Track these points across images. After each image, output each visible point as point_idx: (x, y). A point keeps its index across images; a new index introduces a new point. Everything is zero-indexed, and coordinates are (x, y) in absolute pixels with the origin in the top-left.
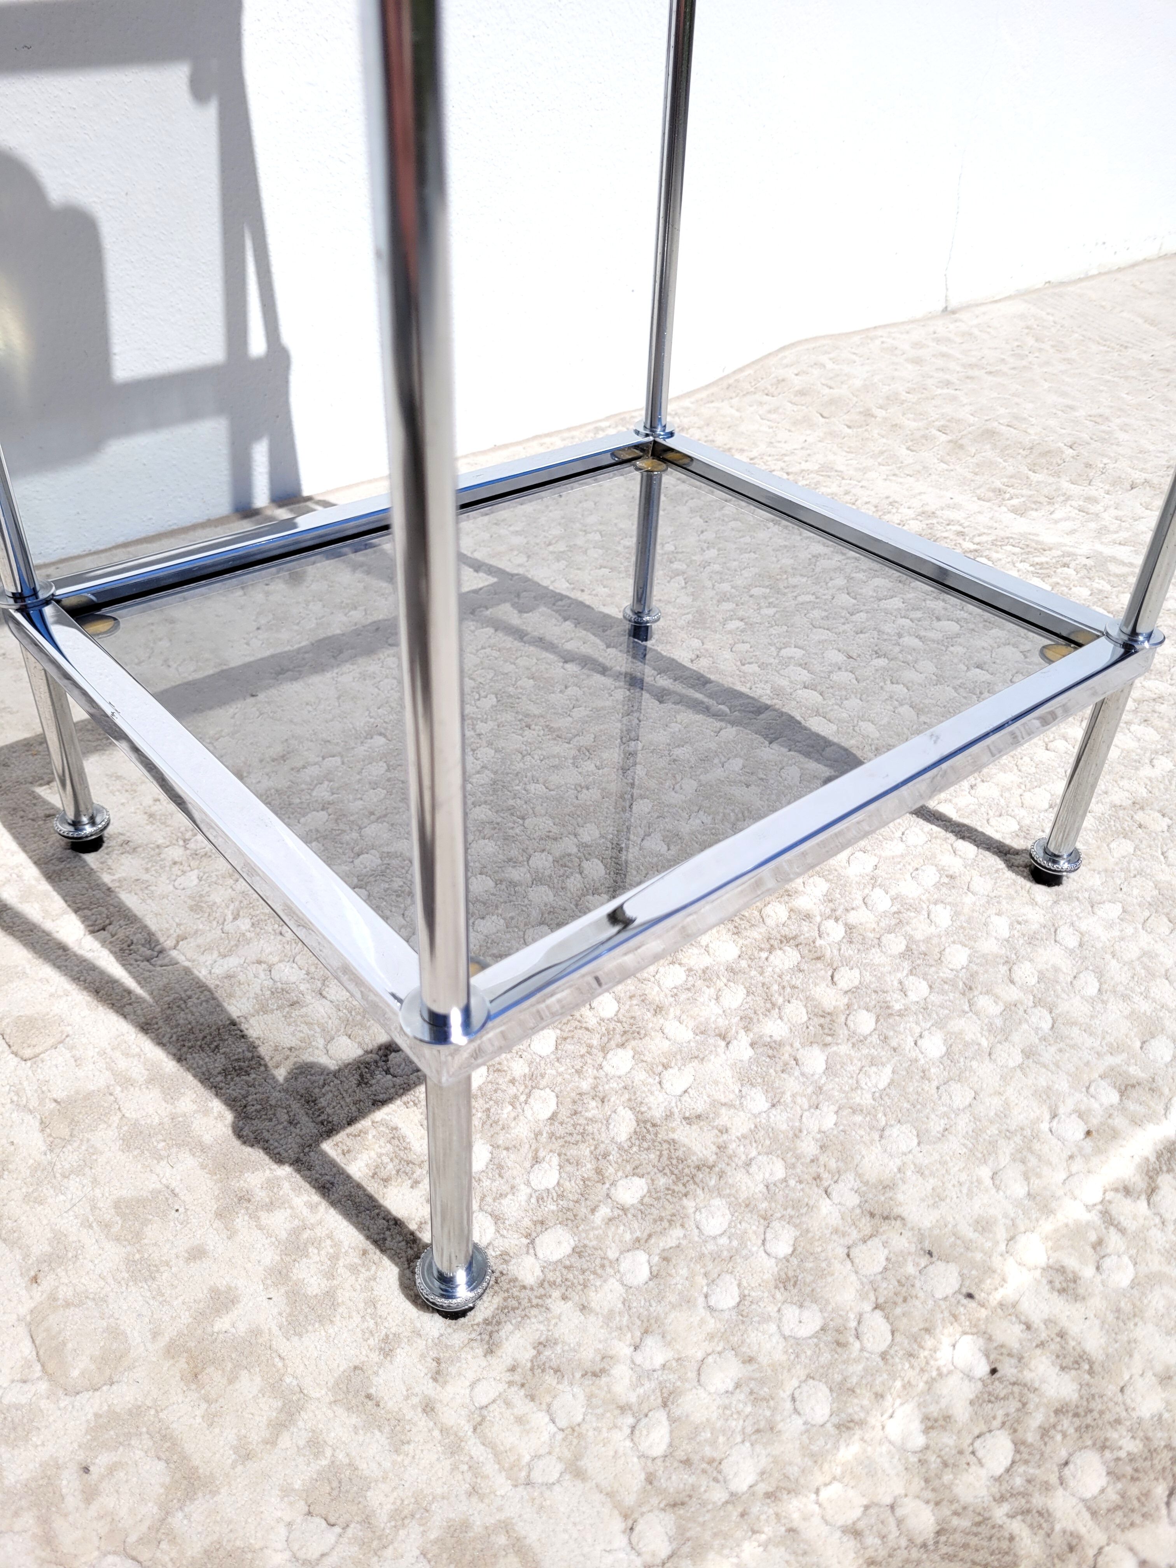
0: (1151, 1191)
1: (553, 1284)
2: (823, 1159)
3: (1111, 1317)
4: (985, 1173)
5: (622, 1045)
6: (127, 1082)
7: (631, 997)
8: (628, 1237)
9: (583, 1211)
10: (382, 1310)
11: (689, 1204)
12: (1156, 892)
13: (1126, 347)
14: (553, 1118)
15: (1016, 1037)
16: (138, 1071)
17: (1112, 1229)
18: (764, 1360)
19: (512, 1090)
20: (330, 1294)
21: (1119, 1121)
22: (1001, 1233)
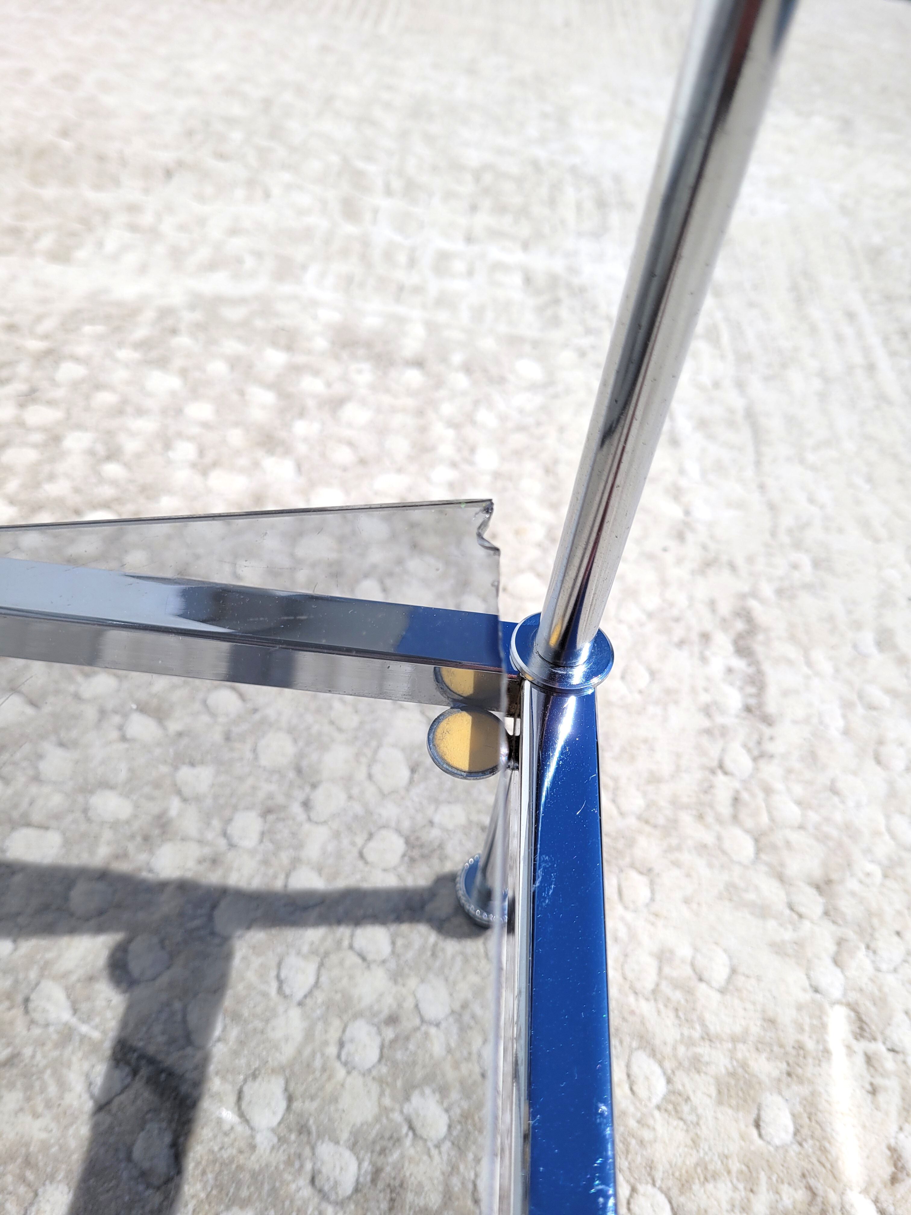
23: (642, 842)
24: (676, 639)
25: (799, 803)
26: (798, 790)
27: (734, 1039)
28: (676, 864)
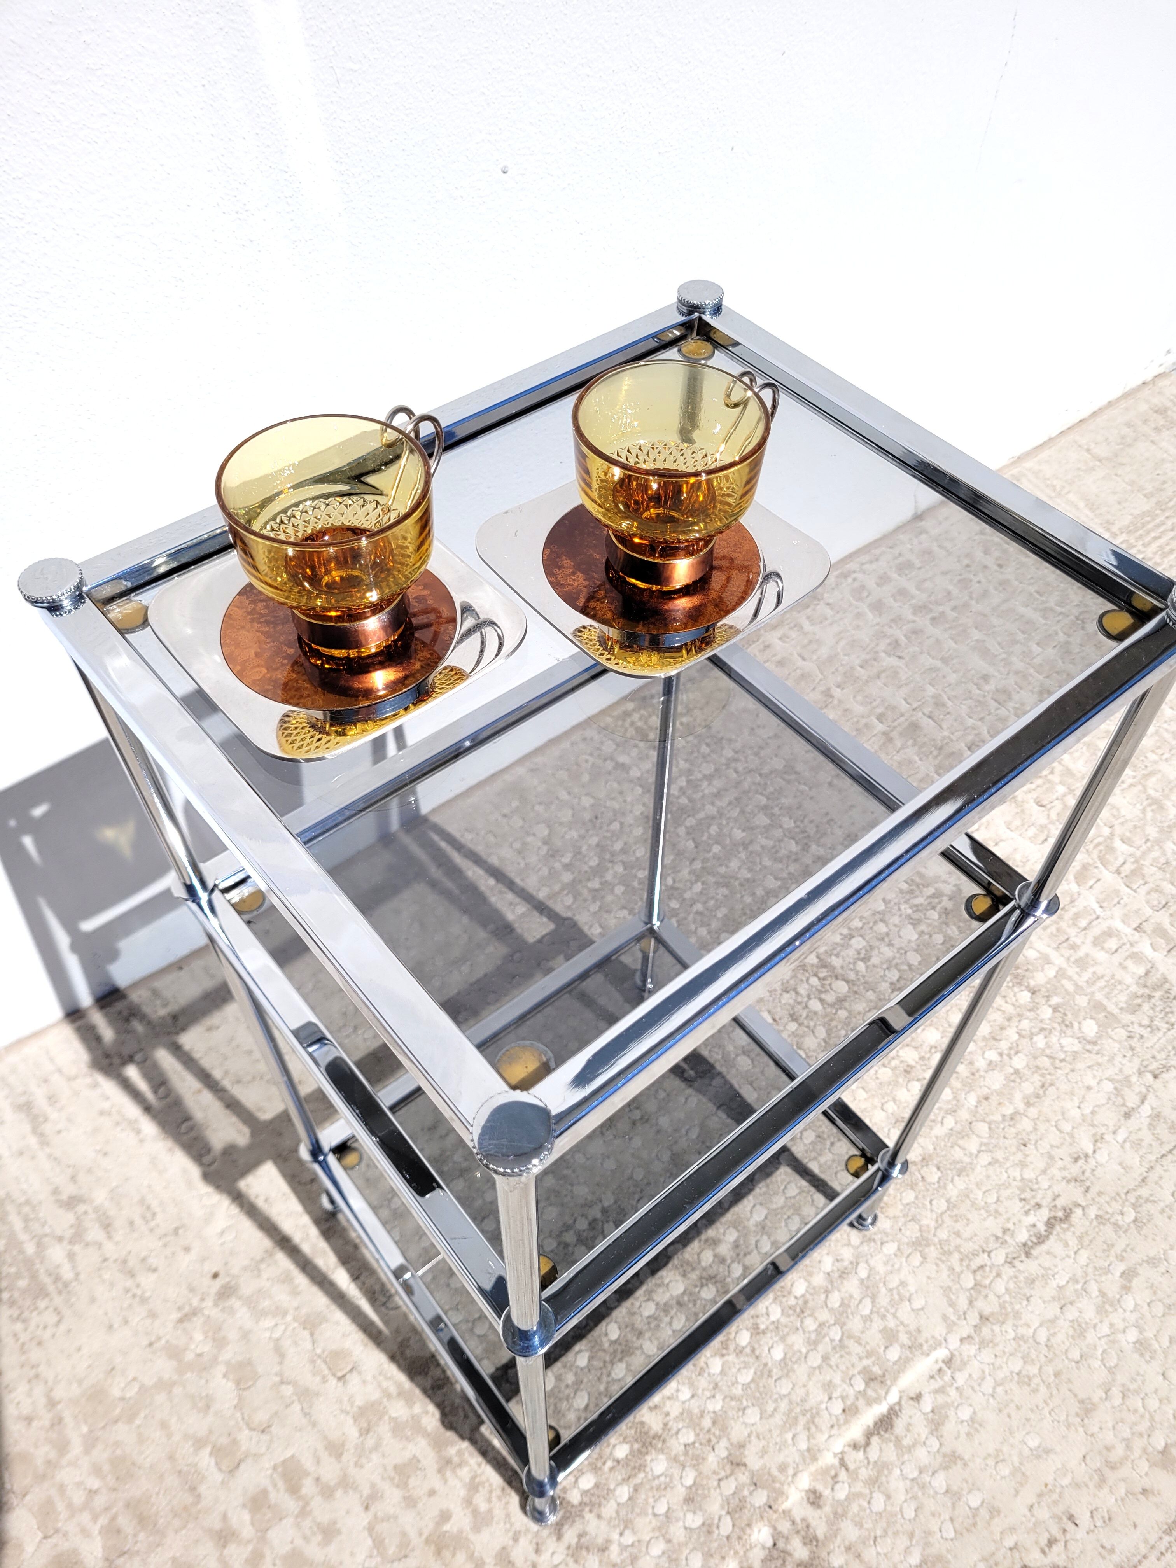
0: (868, 1444)
1: (585, 1504)
2: (713, 1430)
3: (832, 1516)
4: (789, 1436)
5: (621, 1360)
6: (389, 1396)
7: (627, 1327)
8: (620, 1478)
9: (599, 1464)
10: (513, 1520)
11: (648, 1458)
12: (918, 1234)
14: (586, 1408)
15: (820, 1348)
16: (393, 1390)
17: (843, 1469)
18: (675, 1541)
19: (567, 1391)
20: (490, 1511)
21: (861, 1403)
22: (791, 1471)
23: (932, 1248)
24: (1023, 1196)
25: (1007, 1289)
26: (1012, 1285)
27: (902, 1323)
28: (937, 1265)
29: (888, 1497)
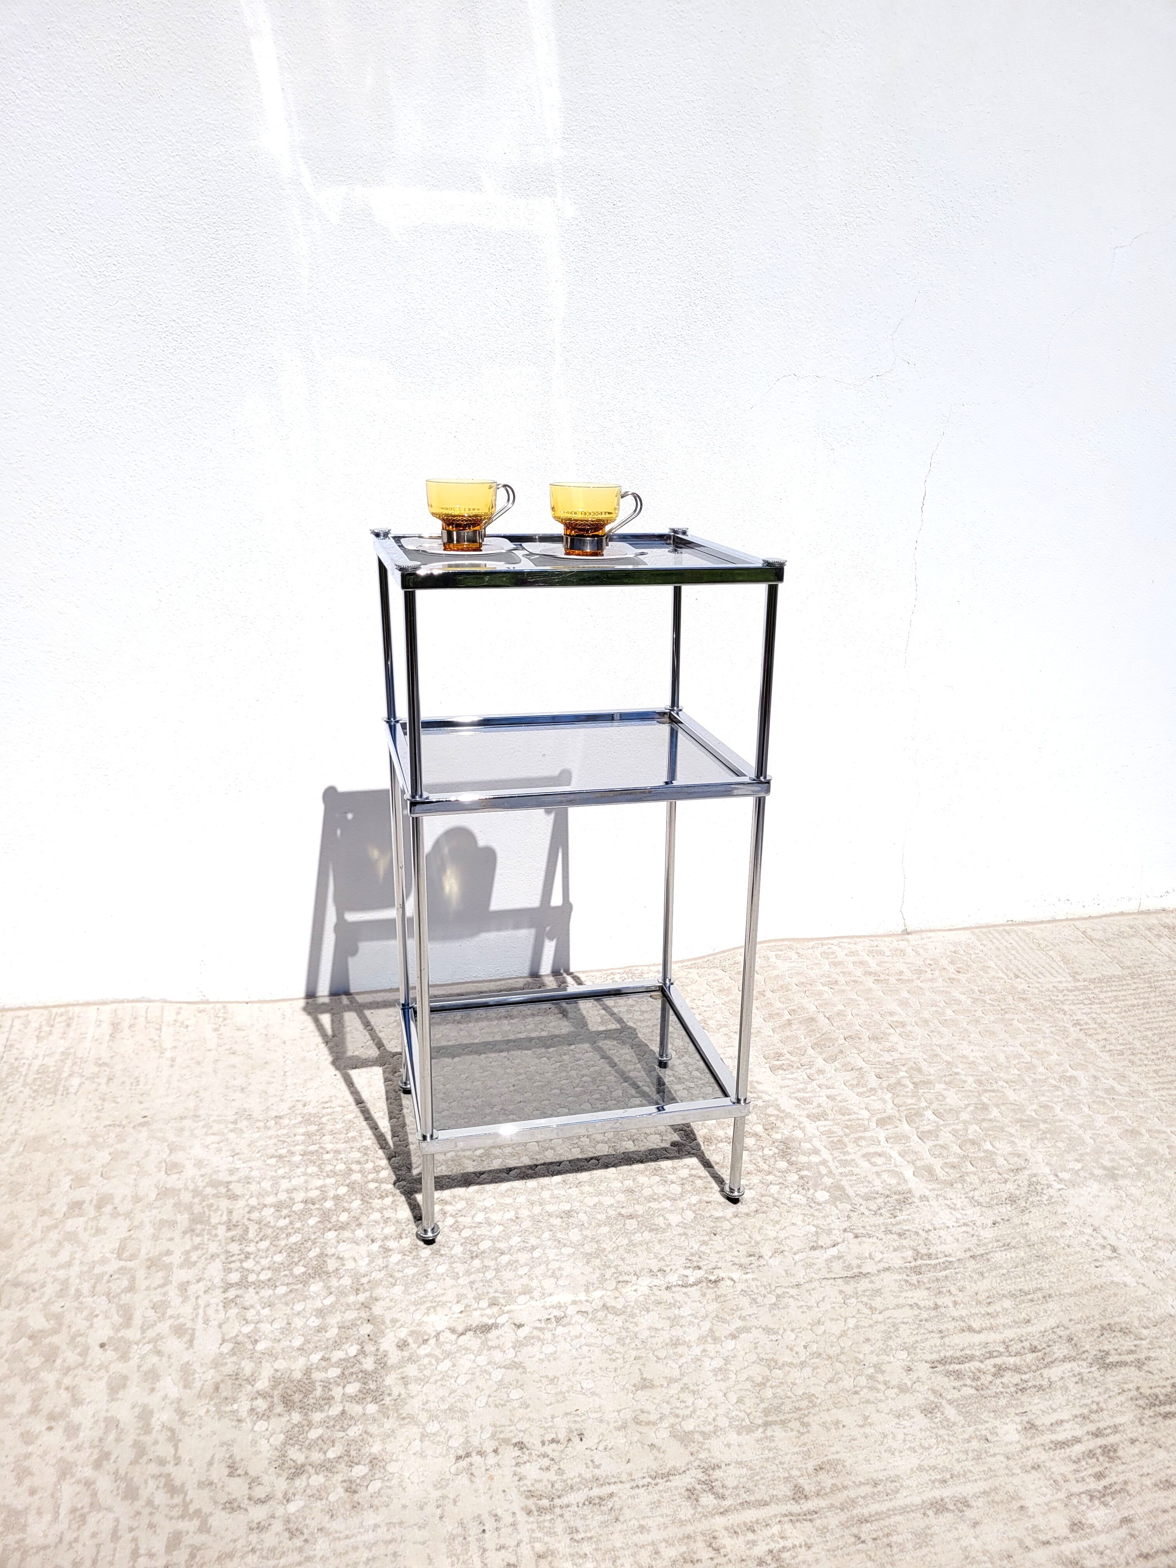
0: (463, 1333)
2: (366, 1285)
3: (406, 1358)
4: (412, 1308)
8: (287, 1281)
11: (312, 1280)
13: (1017, 977)
15: (474, 1276)
17: (436, 1338)
18: (294, 1326)
21: (477, 1312)
22: (398, 1325)
23: (598, 1260)
24: (690, 1258)
26: (641, 1299)
28: (594, 1269)
29: (454, 1365)
